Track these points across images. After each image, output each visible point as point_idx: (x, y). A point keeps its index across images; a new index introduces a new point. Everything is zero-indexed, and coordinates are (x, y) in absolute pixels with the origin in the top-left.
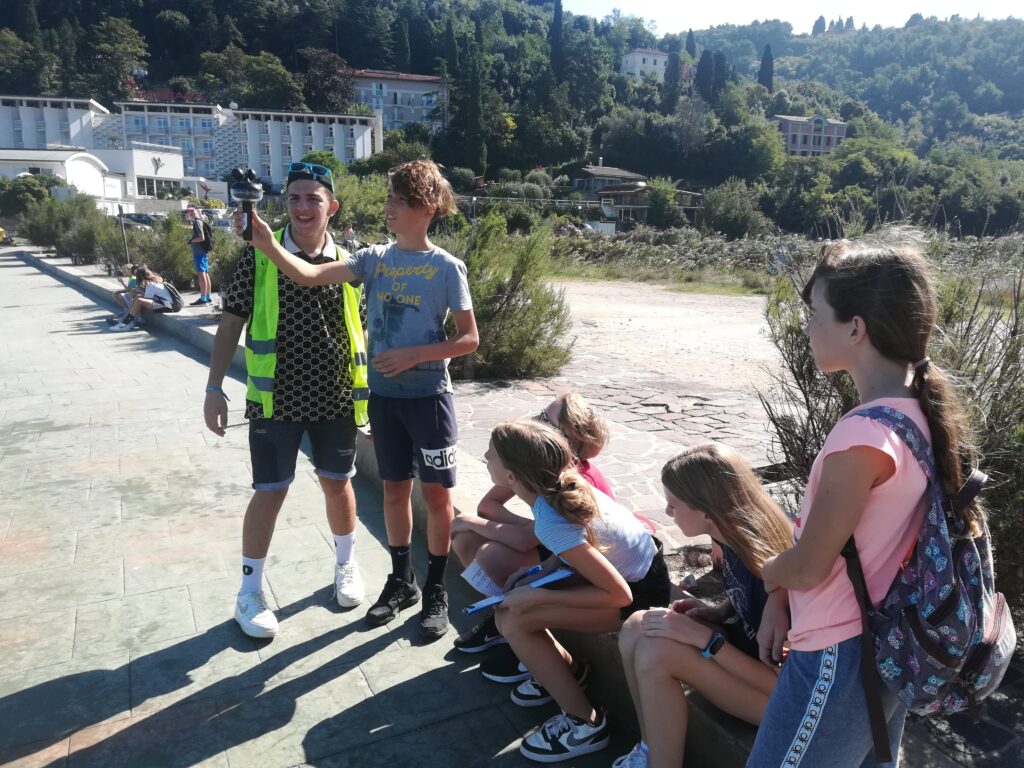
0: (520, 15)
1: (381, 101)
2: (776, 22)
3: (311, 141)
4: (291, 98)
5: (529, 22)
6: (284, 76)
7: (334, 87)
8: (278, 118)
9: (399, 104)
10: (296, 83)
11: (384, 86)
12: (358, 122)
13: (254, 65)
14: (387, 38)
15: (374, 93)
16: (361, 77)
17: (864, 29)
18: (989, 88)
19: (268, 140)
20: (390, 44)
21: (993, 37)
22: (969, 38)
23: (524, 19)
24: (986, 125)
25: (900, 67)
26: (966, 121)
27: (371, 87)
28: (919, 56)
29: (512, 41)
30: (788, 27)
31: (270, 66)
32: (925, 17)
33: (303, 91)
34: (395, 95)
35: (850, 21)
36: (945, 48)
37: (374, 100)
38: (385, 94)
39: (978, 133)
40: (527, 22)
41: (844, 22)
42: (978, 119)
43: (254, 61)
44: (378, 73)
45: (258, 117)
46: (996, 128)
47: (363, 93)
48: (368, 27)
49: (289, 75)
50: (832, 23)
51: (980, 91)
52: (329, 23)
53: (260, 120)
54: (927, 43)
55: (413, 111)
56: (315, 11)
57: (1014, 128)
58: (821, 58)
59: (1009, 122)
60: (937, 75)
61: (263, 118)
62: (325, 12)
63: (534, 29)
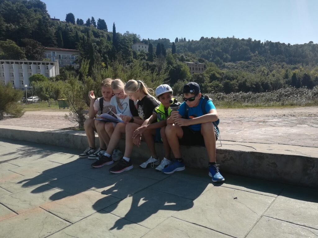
0: (97, 32)
1: (54, 58)
2: (165, 39)
3: (31, 71)
4: (21, 56)
5: (101, 34)
6: (17, 48)
7: (37, 52)
8: (17, 63)
9: (61, 59)
10: (22, 50)
11: (56, 53)
12: (50, 64)
13: (5, 44)
14: (54, 37)
15: (52, 55)
16: (46, 49)
17: (189, 41)
18: (227, 56)
19: (13, 71)
20: (55, 39)
21: (225, 42)
22: (218, 43)
23: (99, 33)
24: (229, 65)
25: (202, 51)
26: (223, 65)
27: (50, 53)
28: (206, 48)
29: (98, 39)
30: (168, 40)
31: (11, 44)
32: (205, 38)
33: (25, 54)
34: (60, 56)
35: (185, 39)
36: (213, 45)
37: (52, 57)
38: (56, 55)
39: (227, 68)
40: (100, 34)
41: (183, 39)
42: (226, 64)
43: (4, 42)
44: (52, 48)
45: (8, 63)
46: (232, 66)
47: (47, 55)
48: (46, 33)
49: (19, 47)
50: (180, 39)
51: (225, 56)
52: (31, 32)
53: (9, 63)
54: (208, 44)
55: (67, 61)
56: (25, 28)
57: (236, 66)
58: (179, 49)
59: (234, 64)
60: (213, 53)
61: (10, 63)
62: (29, 28)
63: (103, 36)
